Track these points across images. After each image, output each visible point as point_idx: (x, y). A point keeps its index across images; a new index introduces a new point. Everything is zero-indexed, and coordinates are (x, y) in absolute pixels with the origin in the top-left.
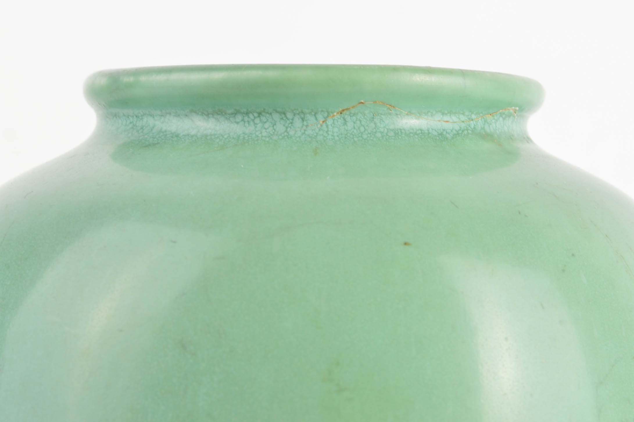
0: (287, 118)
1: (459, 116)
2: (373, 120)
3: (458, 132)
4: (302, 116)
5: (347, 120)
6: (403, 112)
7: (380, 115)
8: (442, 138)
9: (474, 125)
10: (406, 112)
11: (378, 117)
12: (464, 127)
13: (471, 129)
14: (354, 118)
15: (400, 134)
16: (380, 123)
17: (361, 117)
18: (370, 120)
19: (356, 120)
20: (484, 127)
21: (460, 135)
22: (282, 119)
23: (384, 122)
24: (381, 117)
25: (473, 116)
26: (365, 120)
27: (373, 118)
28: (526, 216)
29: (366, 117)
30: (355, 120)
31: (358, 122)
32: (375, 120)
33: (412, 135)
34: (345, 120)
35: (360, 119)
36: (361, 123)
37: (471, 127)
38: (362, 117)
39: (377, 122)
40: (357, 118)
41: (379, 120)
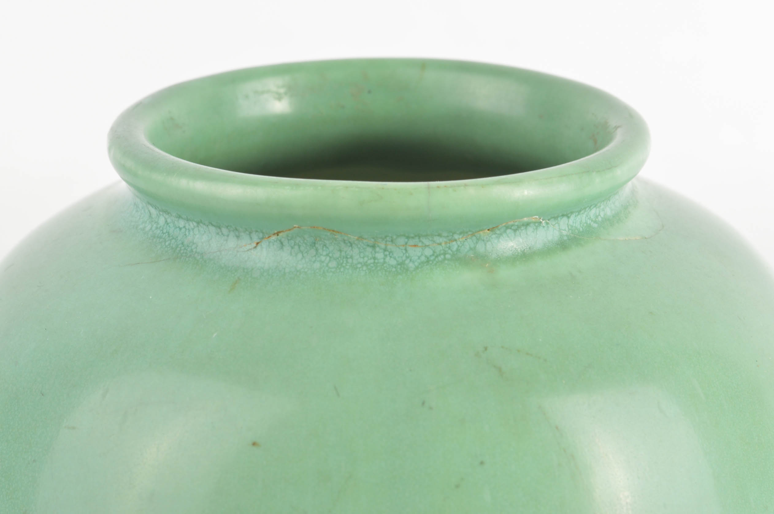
0: (222, 234)
1: (433, 238)
2: (315, 246)
3: (428, 258)
4: (237, 233)
5: (284, 244)
6: (352, 237)
7: (323, 240)
8: (400, 269)
9: (458, 246)
10: (355, 237)
11: (321, 242)
12: (440, 250)
13: (451, 253)
14: (293, 242)
15: (344, 265)
16: (323, 250)
17: (300, 241)
18: (310, 245)
19: (295, 245)
20: (475, 248)
21: (431, 262)
22: (218, 234)
23: (328, 248)
24: (324, 242)
25: (456, 237)
26: (304, 246)
27: (315, 243)
28: (431, 408)
29: (306, 241)
30: (293, 244)
31: (296, 247)
32: (317, 245)
33: (359, 266)
34: (282, 243)
35: (300, 243)
36: (299, 248)
37: (451, 250)
38: (302, 242)
39: (319, 248)
40: (295, 242)
41: (322, 245)
